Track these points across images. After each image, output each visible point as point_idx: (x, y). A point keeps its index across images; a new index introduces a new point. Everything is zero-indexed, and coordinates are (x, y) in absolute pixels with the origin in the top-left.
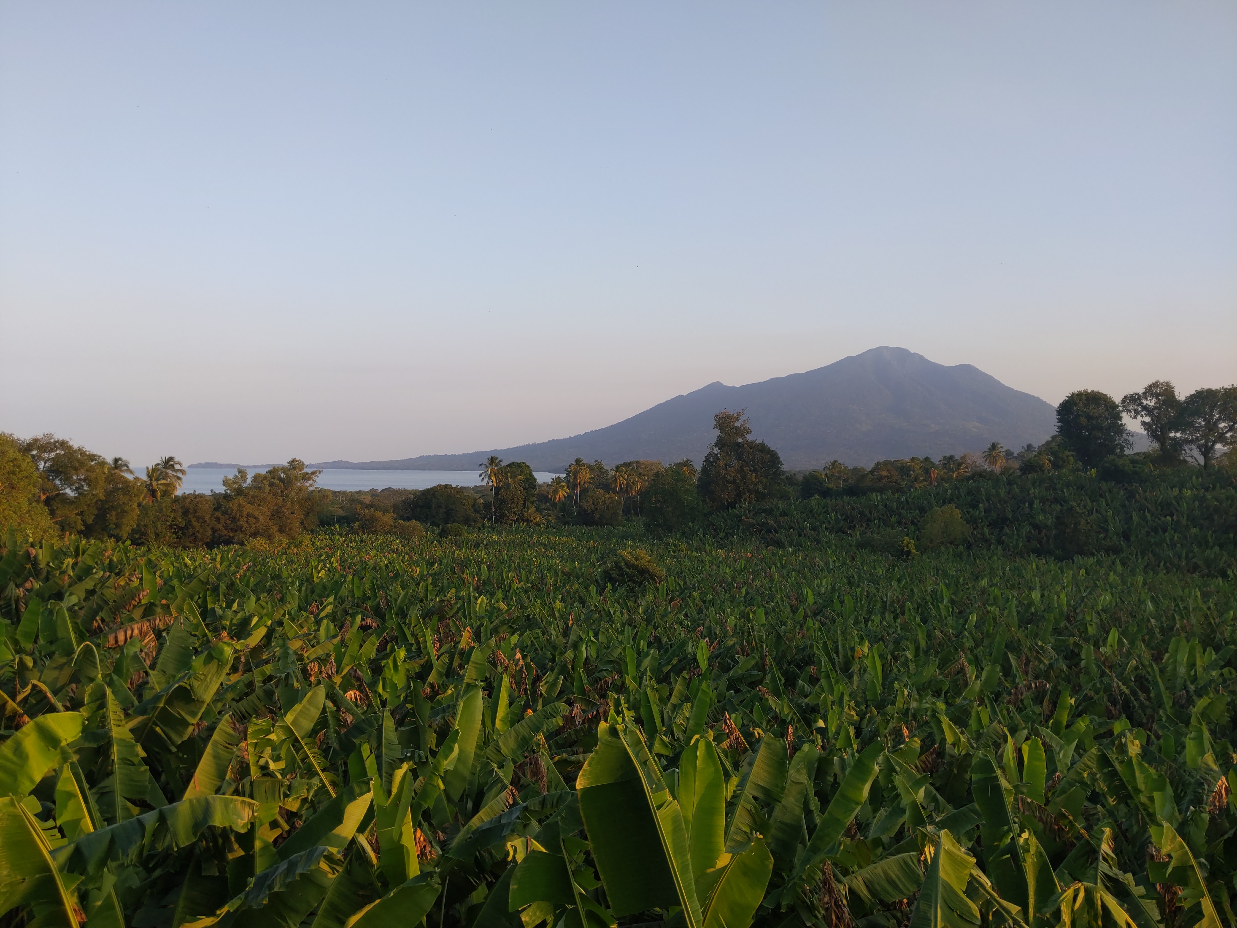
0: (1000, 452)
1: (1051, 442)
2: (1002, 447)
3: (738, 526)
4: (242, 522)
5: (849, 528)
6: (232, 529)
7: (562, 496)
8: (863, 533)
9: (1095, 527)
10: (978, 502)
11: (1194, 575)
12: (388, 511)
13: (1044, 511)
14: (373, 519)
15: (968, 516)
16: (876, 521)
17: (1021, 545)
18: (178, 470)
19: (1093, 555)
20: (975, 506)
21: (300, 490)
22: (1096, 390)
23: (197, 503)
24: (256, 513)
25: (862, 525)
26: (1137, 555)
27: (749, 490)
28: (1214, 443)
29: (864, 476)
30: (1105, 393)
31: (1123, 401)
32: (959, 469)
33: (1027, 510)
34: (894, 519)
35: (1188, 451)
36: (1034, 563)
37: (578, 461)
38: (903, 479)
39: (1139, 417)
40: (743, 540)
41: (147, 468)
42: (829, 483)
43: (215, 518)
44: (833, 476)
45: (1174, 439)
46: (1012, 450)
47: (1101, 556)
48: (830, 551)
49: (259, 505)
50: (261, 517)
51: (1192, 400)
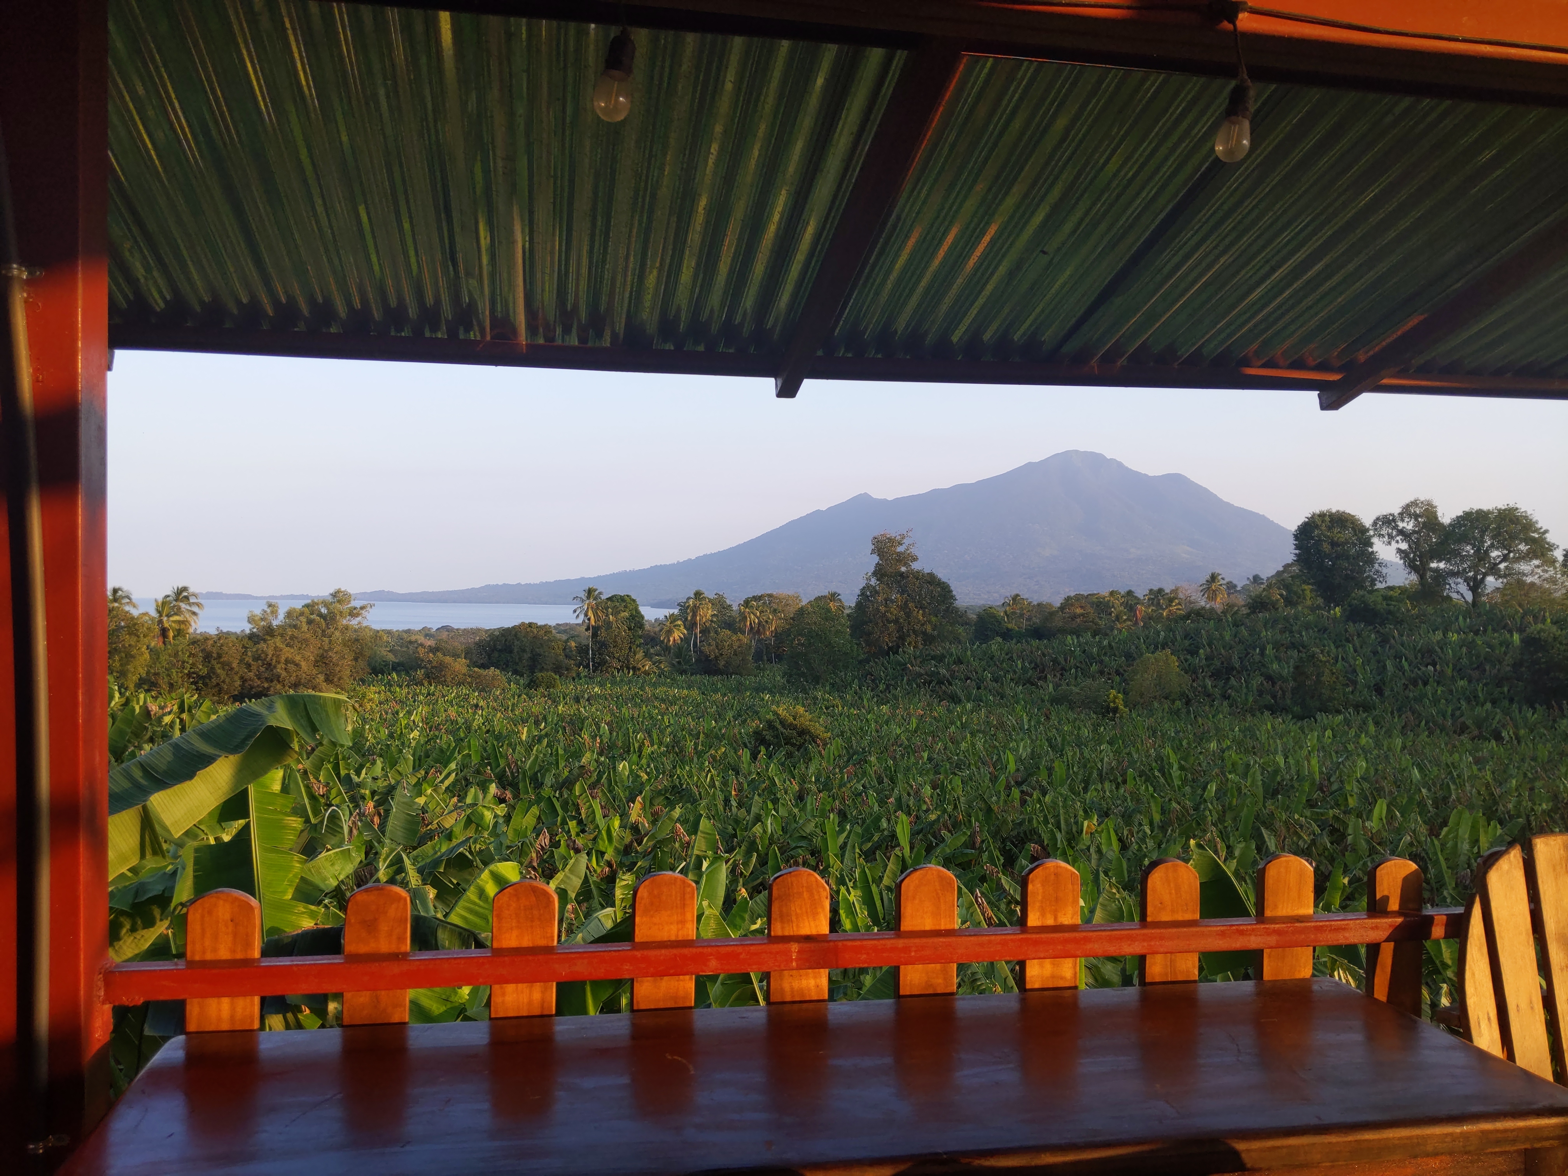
0: (1221, 585)
1: (1283, 572)
2: (1223, 579)
3: (902, 676)
4: (279, 670)
5: (1039, 679)
6: (266, 678)
7: (677, 638)
8: (1057, 686)
9: (1341, 678)
10: (1198, 648)
11: (1462, 737)
12: (459, 656)
13: (1278, 659)
14: (441, 667)
15: (1186, 665)
16: (1073, 671)
17: (1251, 699)
18: (193, 603)
19: (1339, 712)
20: (1194, 652)
21: (347, 629)
22: (1342, 509)
23: (222, 645)
24: (298, 658)
25: (1055, 675)
26: (1392, 713)
27: (914, 631)
28: (1485, 575)
29: (1052, 614)
30: (1352, 514)
31: (1375, 523)
32: (1170, 606)
33: (1257, 658)
34: (1094, 668)
35: (1453, 585)
36: (1268, 724)
37: (698, 594)
38: (1101, 618)
39: (1393, 543)
40: (908, 693)
41: (156, 601)
42: (1009, 622)
43: (246, 664)
44: (1014, 613)
45: (1437, 570)
46: (1235, 582)
47: (1350, 713)
48: (1019, 708)
49: (300, 649)
50: (303, 664)
51: (1459, 522)
